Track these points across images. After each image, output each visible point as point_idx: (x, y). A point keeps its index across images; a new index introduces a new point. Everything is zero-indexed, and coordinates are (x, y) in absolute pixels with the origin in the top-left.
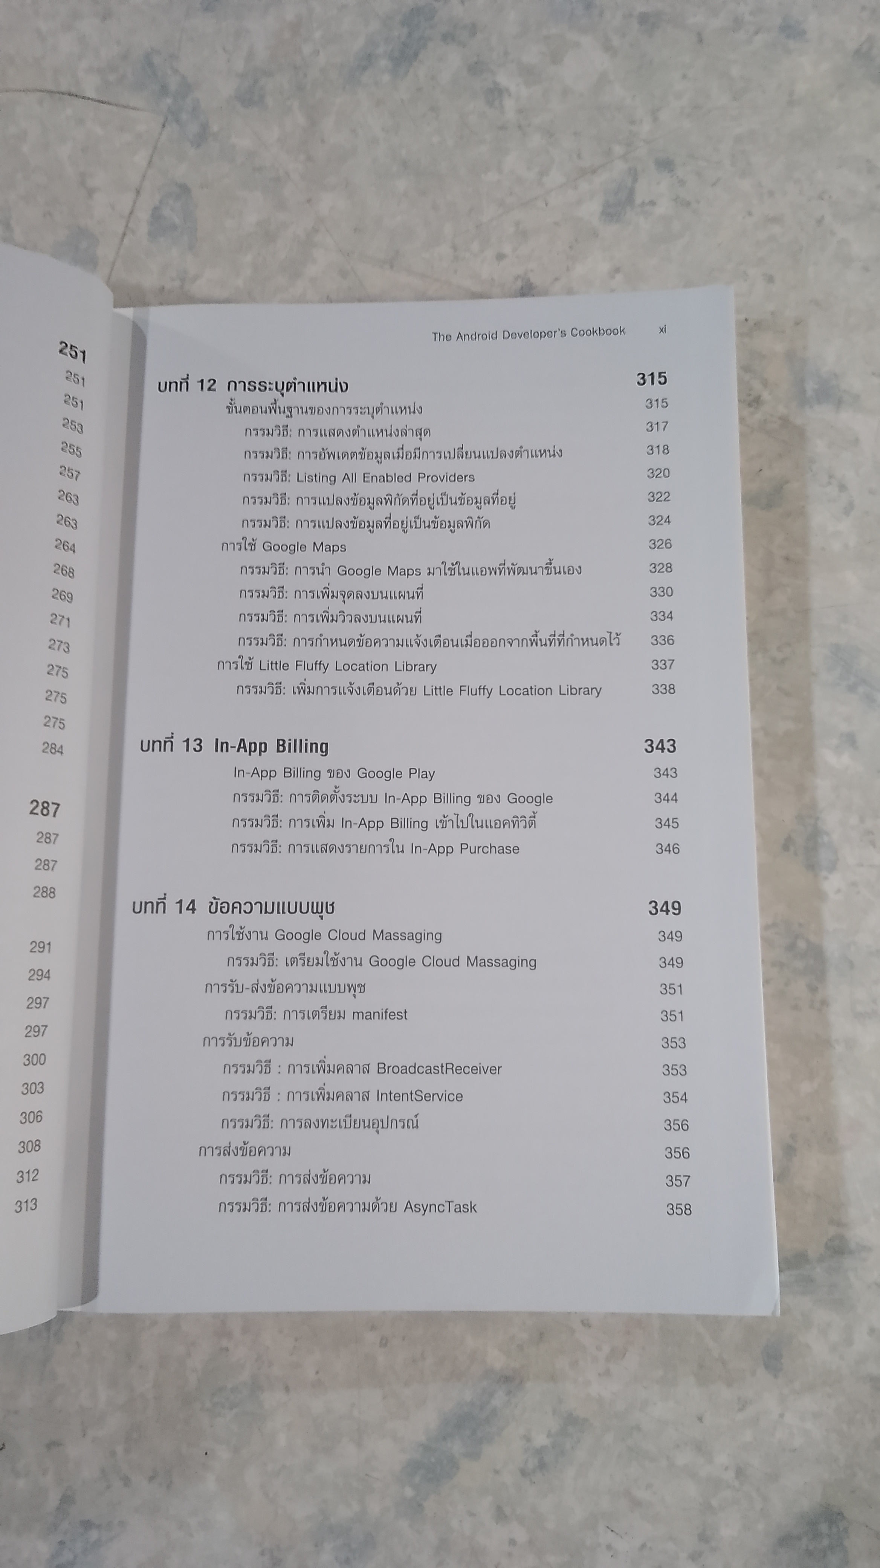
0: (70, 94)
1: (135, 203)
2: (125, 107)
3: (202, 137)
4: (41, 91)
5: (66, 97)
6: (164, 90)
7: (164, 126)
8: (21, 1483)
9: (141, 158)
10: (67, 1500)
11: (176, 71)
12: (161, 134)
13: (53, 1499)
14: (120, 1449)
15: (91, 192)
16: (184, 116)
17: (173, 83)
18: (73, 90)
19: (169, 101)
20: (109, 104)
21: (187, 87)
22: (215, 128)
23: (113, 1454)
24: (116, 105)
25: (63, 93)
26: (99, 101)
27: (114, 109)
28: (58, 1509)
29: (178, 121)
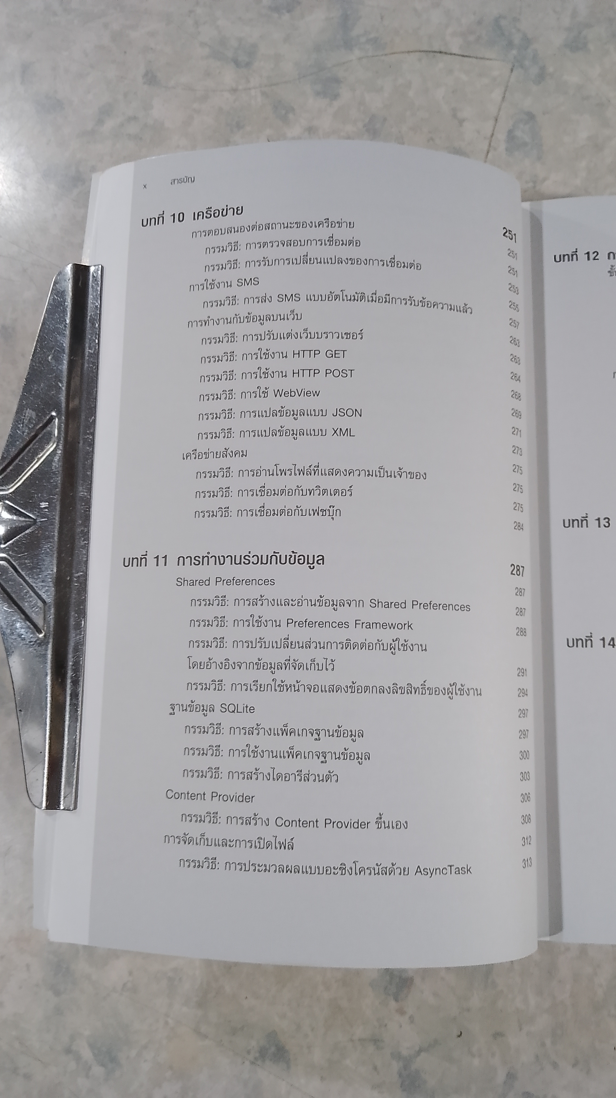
0: (440, 52)
1: (494, 128)
2: (481, 58)
3: (542, 76)
4: (420, 51)
5: (439, 54)
6: (510, 44)
7: (512, 70)
8: (476, 1062)
9: (497, 95)
10: (511, 1076)
11: (519, 30)
12: (510, 77)
13: (501, 1077)
14: (548, 1042)
15: (461, 122)
16: (527, 63)
17: (517, 39)
18: (443, 49)
19: (514, 52)
20: (470, 57)
21: (527, 41)
22: (551, 70)
23: (543, 1044)
24: (477, 58)
25: (435, 52)
26: (463, 56)
27: (474, 60)
28: (505, 1083)
29: (522, 66)
